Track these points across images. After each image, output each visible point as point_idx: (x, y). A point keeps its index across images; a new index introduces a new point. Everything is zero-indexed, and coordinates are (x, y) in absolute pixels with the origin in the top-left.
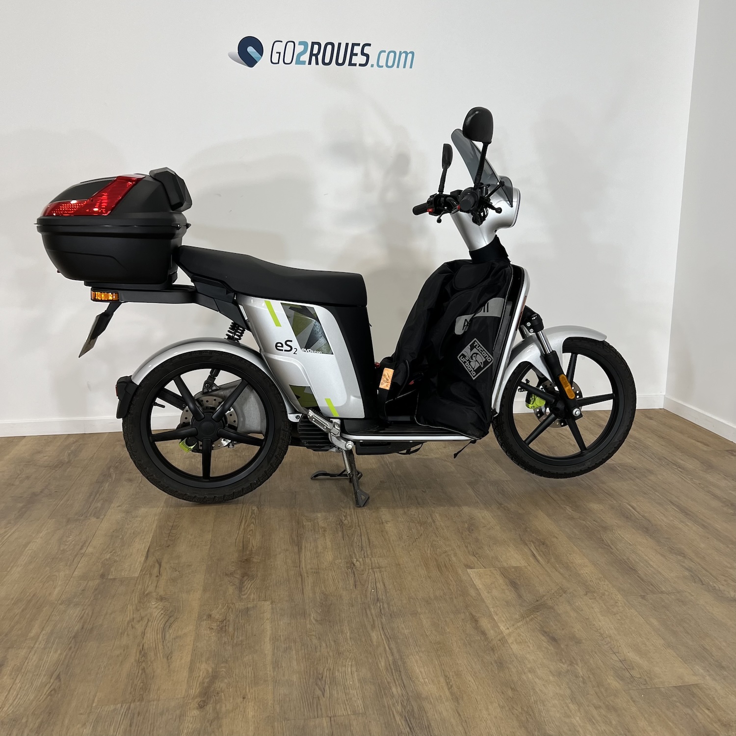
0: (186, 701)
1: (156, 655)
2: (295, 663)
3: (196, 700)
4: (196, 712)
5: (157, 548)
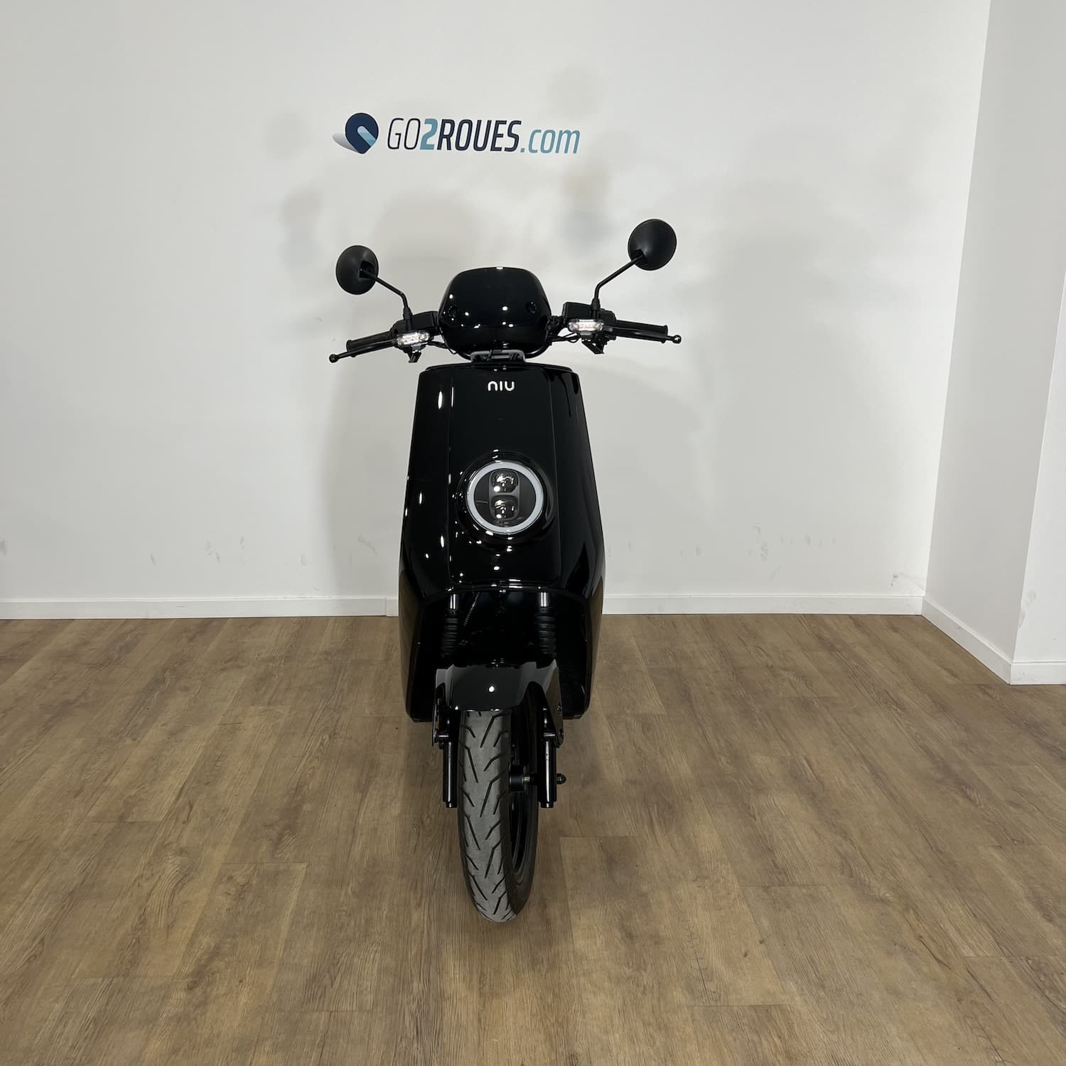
0: (175, 980)
1: (156, 922)
2: (311, 943)
3: (187, 980)
4: (182, 995)
5: (193, 786)
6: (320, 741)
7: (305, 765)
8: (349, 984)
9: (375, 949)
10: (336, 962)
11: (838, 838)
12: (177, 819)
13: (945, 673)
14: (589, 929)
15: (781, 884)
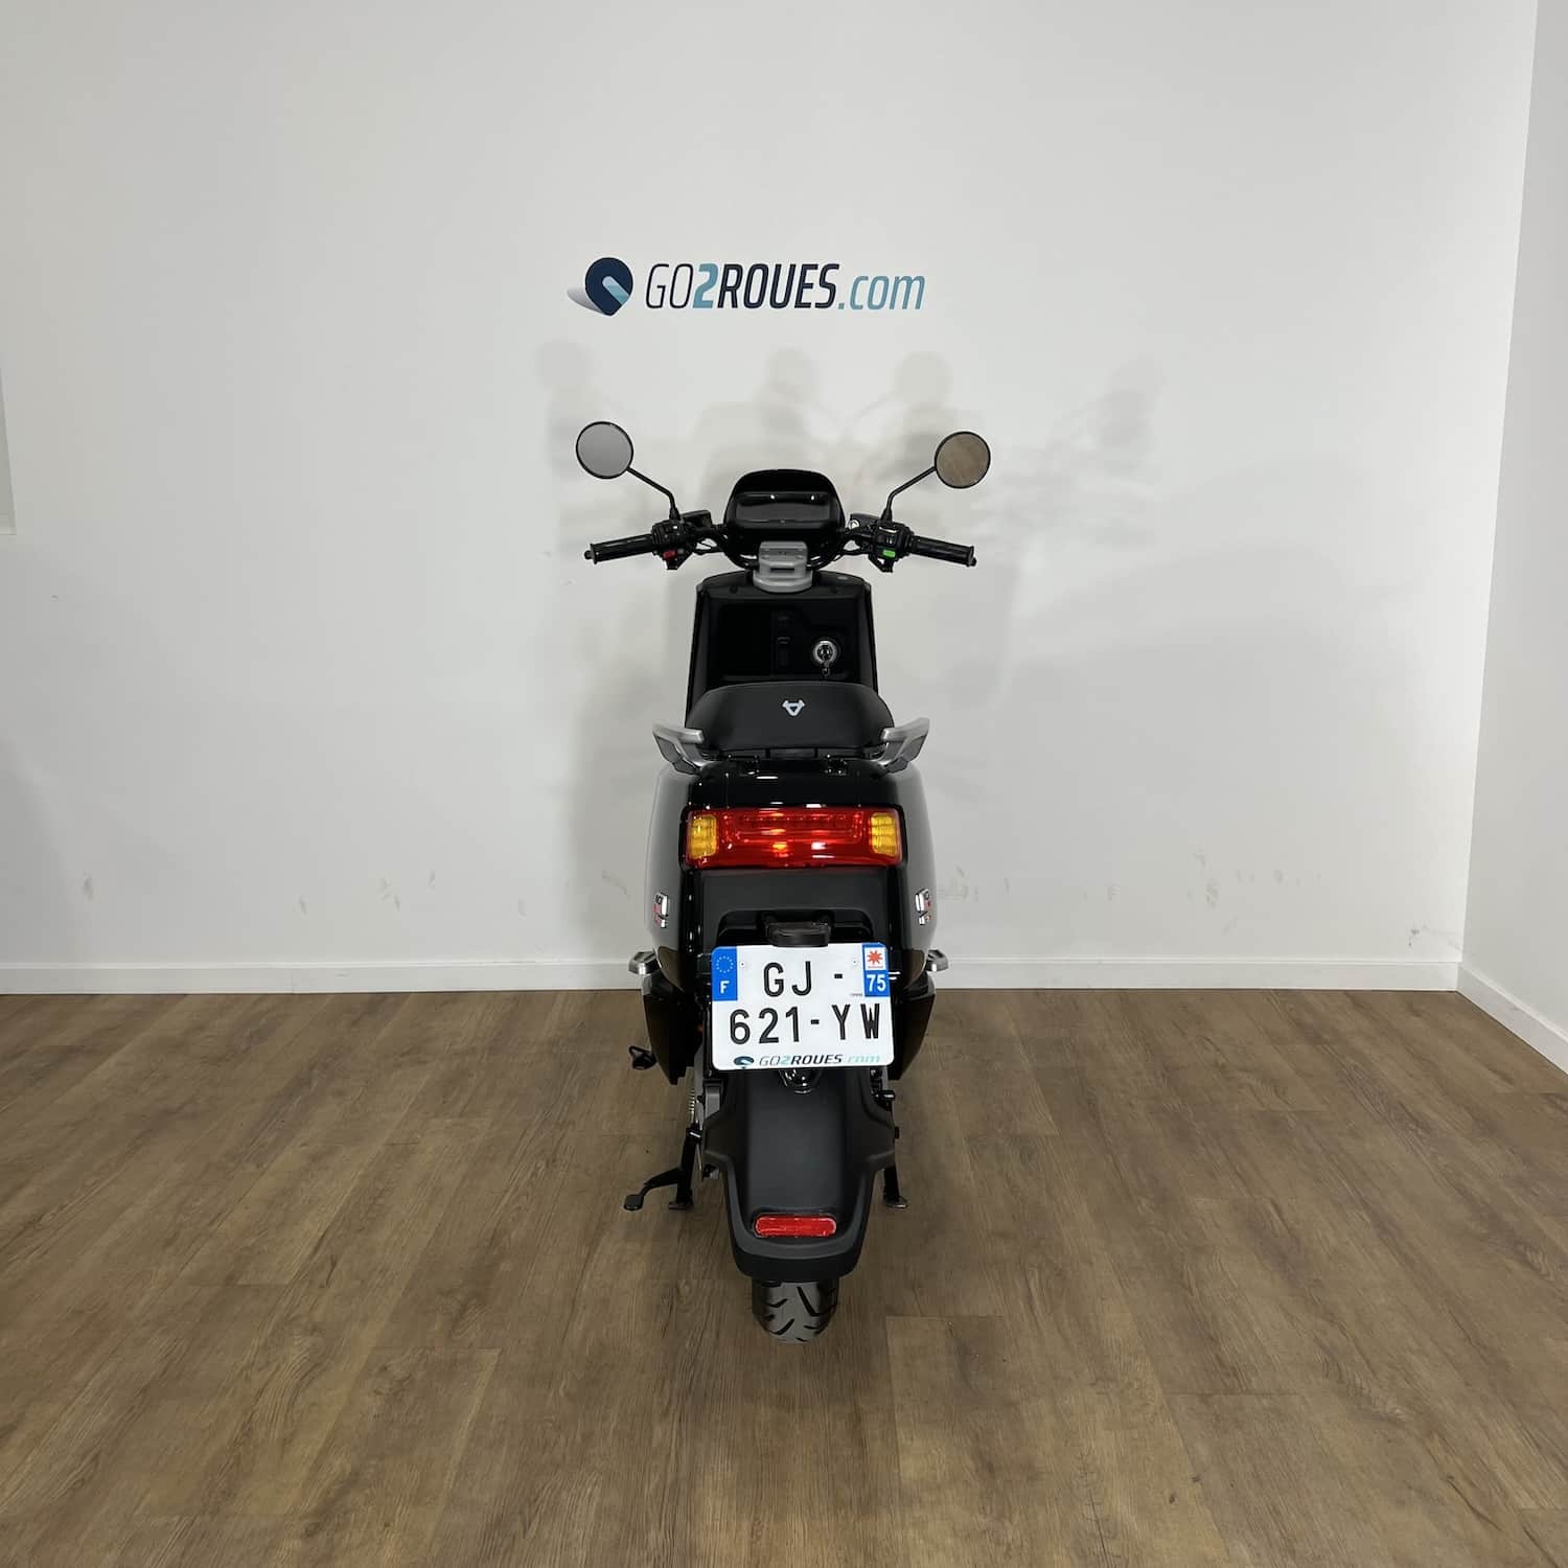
0: (287, 1522)
1: (267, 1433)
2: (498, 1470)
3: (306, 1521)
4: (297, 1544)
5: (340, 1232)
6: (532, 1169)
7: (506, 1205)
8: (550, 1533)
9: (595, 1479)
10: (532, 1498)
11: (1321, 1322)
12: (311, 1282)
13: (1493, 1077)
14: (926, 1456)
15: (1230, 1391)
